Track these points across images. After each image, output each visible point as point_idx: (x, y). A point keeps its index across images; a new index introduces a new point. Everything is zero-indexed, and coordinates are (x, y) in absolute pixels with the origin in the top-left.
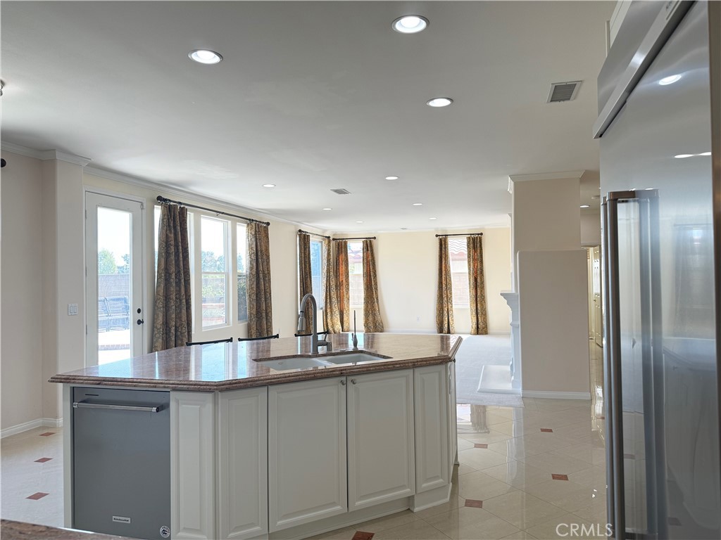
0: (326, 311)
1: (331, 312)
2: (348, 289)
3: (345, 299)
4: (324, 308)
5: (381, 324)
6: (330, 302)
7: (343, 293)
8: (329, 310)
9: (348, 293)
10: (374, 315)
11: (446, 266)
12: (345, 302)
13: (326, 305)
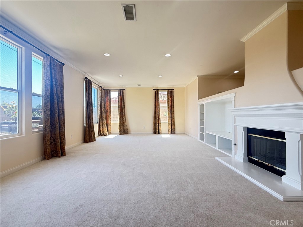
0: (100, 124)
1: (102, 125)
2: (111, 113)
3: (109, 119)
4: (99, 123)
5: (127, 131)
6: (102, 120)
7: (108, 115)
8: (101, 124)
9: (110, 115)
10: (124, 126)
11: (158, 103)
12: (109, 120)
13: (100, 121)
